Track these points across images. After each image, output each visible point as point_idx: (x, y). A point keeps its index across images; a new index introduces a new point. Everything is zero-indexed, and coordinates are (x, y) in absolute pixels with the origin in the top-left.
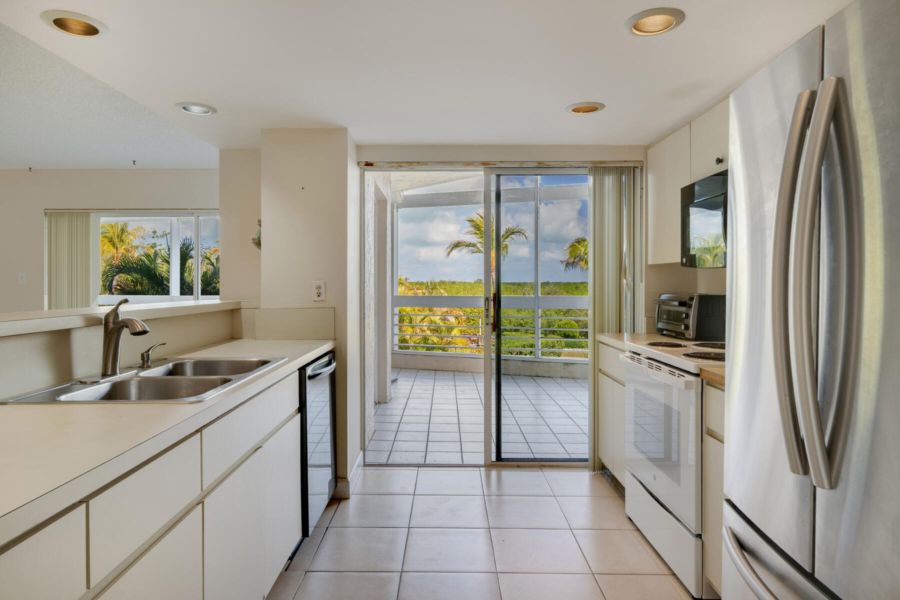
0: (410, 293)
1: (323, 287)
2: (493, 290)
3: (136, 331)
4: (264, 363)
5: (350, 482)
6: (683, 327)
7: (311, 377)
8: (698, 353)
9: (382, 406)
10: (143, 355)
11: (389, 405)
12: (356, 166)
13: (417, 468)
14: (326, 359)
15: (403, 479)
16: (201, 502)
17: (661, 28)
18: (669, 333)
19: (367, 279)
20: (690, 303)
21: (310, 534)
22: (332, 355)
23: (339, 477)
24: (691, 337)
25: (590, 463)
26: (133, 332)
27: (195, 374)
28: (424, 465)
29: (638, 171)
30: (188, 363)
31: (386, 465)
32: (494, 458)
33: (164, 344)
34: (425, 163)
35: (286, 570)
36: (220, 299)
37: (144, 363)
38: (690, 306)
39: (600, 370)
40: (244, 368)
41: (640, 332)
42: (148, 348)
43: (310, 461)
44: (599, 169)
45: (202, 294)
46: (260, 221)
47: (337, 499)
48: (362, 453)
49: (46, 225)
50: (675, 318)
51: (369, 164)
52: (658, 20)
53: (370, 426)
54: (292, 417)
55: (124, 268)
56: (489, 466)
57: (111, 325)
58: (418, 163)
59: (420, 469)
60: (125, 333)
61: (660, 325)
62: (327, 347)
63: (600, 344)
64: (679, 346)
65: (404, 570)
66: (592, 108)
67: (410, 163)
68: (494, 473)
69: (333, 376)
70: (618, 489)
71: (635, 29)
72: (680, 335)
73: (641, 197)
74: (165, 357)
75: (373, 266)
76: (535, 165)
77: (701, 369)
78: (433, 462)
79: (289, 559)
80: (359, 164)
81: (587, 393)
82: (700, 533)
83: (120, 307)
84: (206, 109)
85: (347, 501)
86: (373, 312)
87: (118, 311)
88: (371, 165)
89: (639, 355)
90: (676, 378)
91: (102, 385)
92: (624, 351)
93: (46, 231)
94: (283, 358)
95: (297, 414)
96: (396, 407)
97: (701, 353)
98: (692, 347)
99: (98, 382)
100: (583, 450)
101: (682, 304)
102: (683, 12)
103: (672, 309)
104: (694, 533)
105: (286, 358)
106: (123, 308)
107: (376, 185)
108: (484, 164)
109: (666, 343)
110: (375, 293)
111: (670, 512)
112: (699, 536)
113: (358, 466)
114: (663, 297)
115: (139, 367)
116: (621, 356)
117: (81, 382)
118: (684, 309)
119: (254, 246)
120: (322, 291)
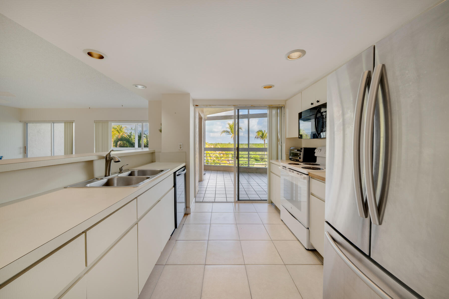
0: (210, 147)
1: (182, 145)
2: (237, 146)
3: (116, 161)
4: (162, 171)
5: (191, 209)
6: (299, 158)
7: (178, 175)
8: (306, 167)
9: (201, 182)
10: (120, 169)
11: (203, 182)
12: (193, 106)
13: (212, 203)
14: (183, 168)
15: (208, 207)
16: (137, 223)
17: (297, 57)
18: (293, 160)
19: (196, 143)
20: (301, 150)
21: (177, 228)
22: (185, 168)
23: (187, 207)
24: (301, 161)
25: (268, 201)
26: (115, 161)
27: (138, 176)
28: (215, 202)
29: (283, 108)
30: (136, 171)
31: (202, 202)
32: (237, 200)
33: (128, 165)
34: (215, 105)
35: (169, 240)
36: (149, 149)
37: (120, 171)
38: (301, 151)
39: (271, 172)
40: (155, 173)
41: (284, 159)
42: (122, 166)
44: (271, 107)
45: (144, 147)
46: (161, 124)
47: (187, 214)
48: (195, 198)
49: (95, 125)
50: (296, 155)
51: (197, 106)
52: (296, 54)
53: (197, 189)
54: (171, 189)
55: (122, 139)
56: (235, 202)
57: (108, 159)
58: (213, 105)
59: (213, 203)
60: (113, 161)
61: (291, 157)
62: (183, 165)
63: (271, 163)
64: (298, 164)
65: (209, 240)
66: (270, 87)
67: (210, 105)
68: (237, 205)
69: (185, 175)
70: (278, 210)
71: (288, 57)
72: (297, 161)
73: (284, 116)
74: (128, 169)
75: (198, 139)
76: (250, 106)
77: (309, 173)
78: (217, 201)
79: (171, 236)
80: (193, 105)
81: (267, 179)
82: (308, 227)
83: (111, 152)
84: (143, 87)
85: (190, 215)
86: (198, 153)
87: (110, 154)
88: (198, 106)
89: (286, 167)
90: (300, 175)
91: (104, 180)
92: (280, 166)
93: (95, 128)
94: (168, 169)
95: (173, 188)
96: (205, 183)
97: (307, 167)
98: (303, 165)
99: (103, 179)
100: (265, 197)
101: (298, 150)
102: (305, 51)
103: (294, 152)
104: (306, 227)
105: (169, 169)
106: (112, 153)
107: (199, 113)
108: (234, 105)
109: (294, 163)
110: (199, 147)
111: (297, 219)
112: (308, 228)
113: (194, 202)
114: (291, 148)
115: (119, 173)
116: (279, 167)
117: (97, 179)
118: (299, 152)
119: (159, 132)
120: (182, 146)
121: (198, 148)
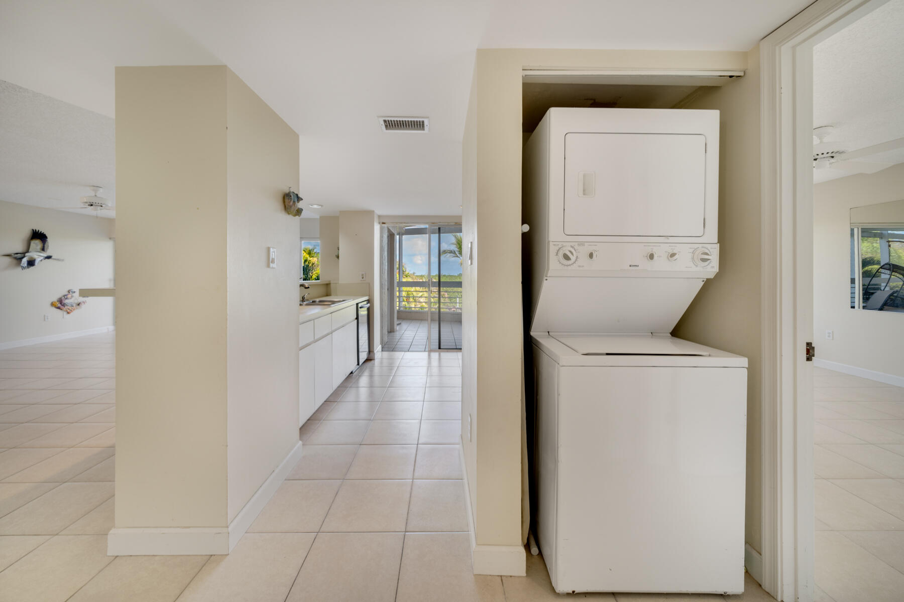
5: (375, 355)
7: (360, 308)
9: (393, 333)
11: (395, 333)
13: (404, 352)
14: (366, 302)
16: (332, 333)
19: (383, 272)
22: (368, 301)
23: (370, 351)
28: (409, 351)
31: (392, 351)
43: (360, 350)
46: (339, 248)
47: (369, 359)
48: (381, 346)
51: (384, 223)
56: (433, 351)
62: (366, 298)
69: (368, 309)
75: (387, 266)
80: (379, 223)
86: (386, 287)
95: (355, 320)
96: (397, 335)
105: (351, 299)
107: (389, 229)
119: (336, 258)
120: (364, 276)
121: (387, 279)
